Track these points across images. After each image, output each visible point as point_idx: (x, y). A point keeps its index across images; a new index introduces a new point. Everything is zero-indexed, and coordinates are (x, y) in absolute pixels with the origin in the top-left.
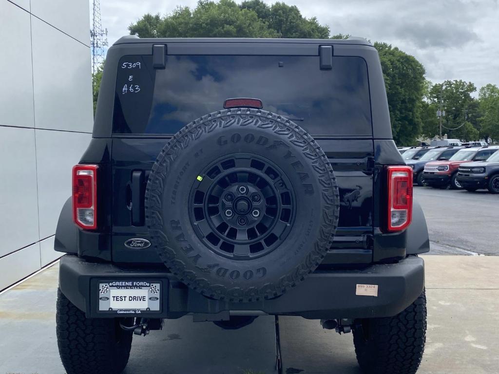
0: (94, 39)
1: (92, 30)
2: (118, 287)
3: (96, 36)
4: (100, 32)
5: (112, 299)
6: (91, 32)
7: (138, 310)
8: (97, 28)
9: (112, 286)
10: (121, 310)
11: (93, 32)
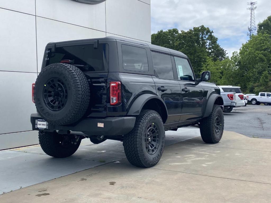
0: (251, 33)
1: (250, 27)
2: (40, 121)
3: (252, 31)
4: (255, 28)
5: (38, 124)
6: (249, 29)
7: (44, 128)
8: (253, 26)
9: (38, 120)
10: (40, 128)
11: (250, 29)
